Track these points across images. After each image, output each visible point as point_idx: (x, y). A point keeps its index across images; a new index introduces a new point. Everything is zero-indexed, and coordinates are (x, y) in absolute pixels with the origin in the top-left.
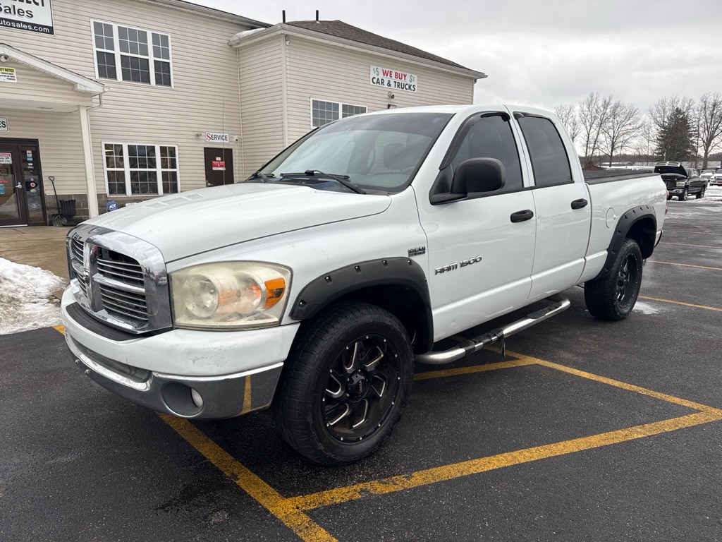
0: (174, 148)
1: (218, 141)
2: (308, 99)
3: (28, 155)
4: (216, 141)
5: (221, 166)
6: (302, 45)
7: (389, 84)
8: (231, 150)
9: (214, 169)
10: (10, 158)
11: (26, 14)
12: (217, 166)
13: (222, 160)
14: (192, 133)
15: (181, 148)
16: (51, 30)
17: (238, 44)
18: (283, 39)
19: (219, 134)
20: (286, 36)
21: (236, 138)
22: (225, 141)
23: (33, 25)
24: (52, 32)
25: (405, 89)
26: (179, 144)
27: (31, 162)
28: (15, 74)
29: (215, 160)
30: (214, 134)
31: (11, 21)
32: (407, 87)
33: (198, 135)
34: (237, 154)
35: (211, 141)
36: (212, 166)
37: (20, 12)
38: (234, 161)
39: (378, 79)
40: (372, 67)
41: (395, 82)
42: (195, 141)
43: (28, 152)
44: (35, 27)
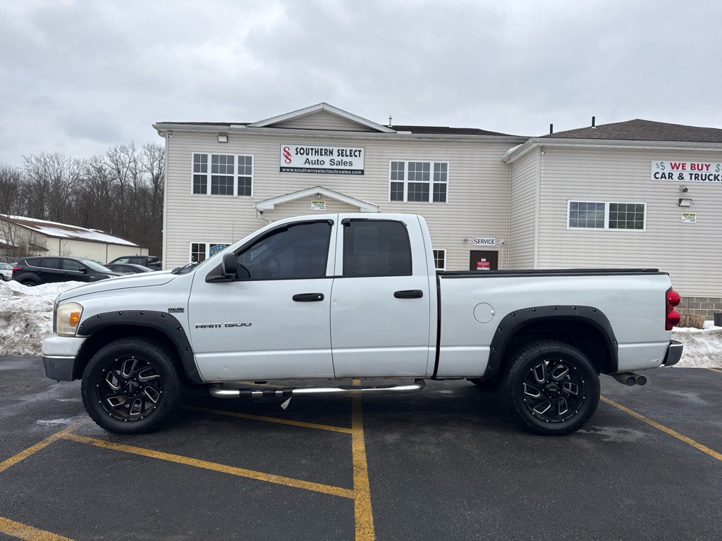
0: (443, 251)
1: (485, 244)
2: (565, 202)
4: (482, 244)
5: (485, 266)
6: (560, 153)
7: (681, 177)
8: (497, 252)
9: (478, 269)
11: (348, 164)
12: (481, 266)
13: (487, 261)
14: (461, 239)
15: (449, 251)
16: (362, 172)
17: (509, 160)
18: (538, 151)
19: (485, 239)
20: (542, 147)
21: (502, 241)
22: (491, 244)
23: (351, 170)
24: (363, 174)
25: (707, 180)
26: (448, 248)
28: (325, 205)
29: (480, 261)
30: (481, 239)
31: (339, 170)
32: (712, 177)
33: (465, 241)
34: (502, 256)
35: (478, 244)
36: (477, 266)
37: (345, 164)
38: (499, 262)
39: (664, 173)
40: (654, 163)
41: (691, 175)
42: (462, 245)
44: (353, 172)
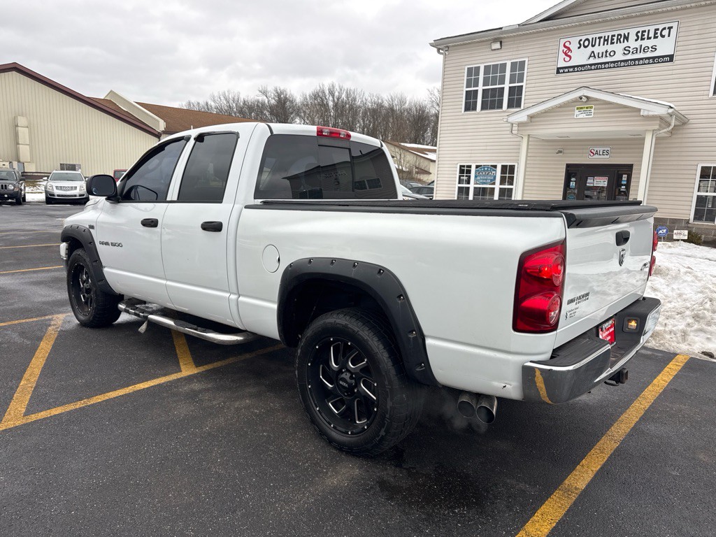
3: (623, 179)
10: (607, 181)
11: (650, 49)
16: (671, 58)
23: (654, 58)
24: (671, 60)
27: (625, 185)
28: (593, 110)
31: (635, 60)
37: (645, 50)
43: (624, 176)
44: (656, 60)
